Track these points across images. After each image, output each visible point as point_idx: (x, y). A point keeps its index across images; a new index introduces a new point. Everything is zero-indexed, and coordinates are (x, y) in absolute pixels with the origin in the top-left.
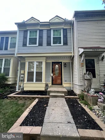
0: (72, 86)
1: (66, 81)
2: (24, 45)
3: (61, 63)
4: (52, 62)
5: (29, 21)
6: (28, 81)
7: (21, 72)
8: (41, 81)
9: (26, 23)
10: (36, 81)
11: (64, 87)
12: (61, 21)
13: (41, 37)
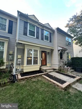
0: (51, 66)
1: (48, 63)
2: (25, 34)
3: (46, 52)
4: (42, 51)
5: (31, 16)
6: (27, 64)
7: (17, 57)
8: (37, 63)
9: (29, 17)
10: (34, 64)
11: (48, 67)
12: (50, 28)
13: (38, 33)
